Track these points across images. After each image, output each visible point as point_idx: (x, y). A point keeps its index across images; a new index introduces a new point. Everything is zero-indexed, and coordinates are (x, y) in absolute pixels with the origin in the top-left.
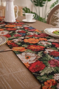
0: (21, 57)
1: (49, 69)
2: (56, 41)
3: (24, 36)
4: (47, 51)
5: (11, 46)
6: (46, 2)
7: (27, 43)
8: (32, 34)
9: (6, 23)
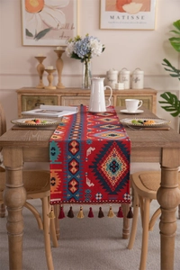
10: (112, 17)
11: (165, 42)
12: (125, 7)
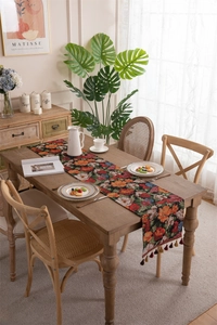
0: (119, 201)
1: (143, 208)
2: (142, 181)
3: (109, 178)
4: (137, 194)
5: (104, 192)
6: (107, 94)
7: (116, 188)
8: (114, 173)
9: (73, 158)
10: (14, 45)
11: (58, 63)
12: (24, 35)
